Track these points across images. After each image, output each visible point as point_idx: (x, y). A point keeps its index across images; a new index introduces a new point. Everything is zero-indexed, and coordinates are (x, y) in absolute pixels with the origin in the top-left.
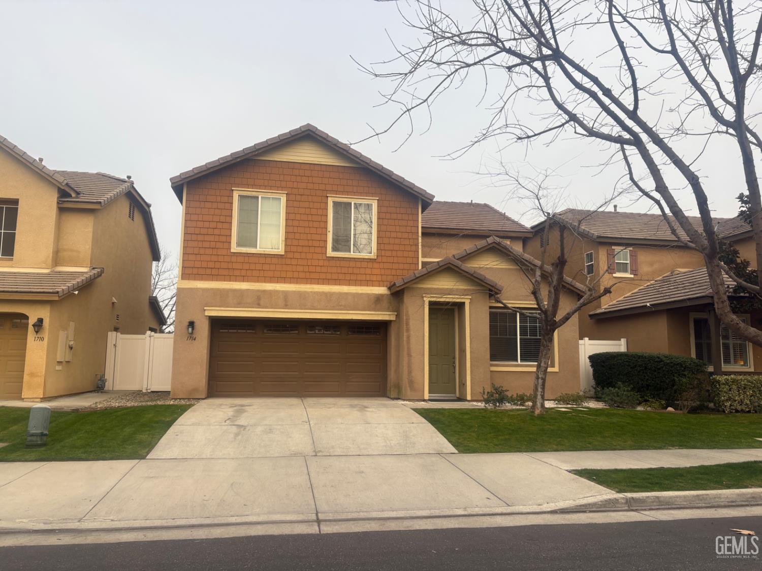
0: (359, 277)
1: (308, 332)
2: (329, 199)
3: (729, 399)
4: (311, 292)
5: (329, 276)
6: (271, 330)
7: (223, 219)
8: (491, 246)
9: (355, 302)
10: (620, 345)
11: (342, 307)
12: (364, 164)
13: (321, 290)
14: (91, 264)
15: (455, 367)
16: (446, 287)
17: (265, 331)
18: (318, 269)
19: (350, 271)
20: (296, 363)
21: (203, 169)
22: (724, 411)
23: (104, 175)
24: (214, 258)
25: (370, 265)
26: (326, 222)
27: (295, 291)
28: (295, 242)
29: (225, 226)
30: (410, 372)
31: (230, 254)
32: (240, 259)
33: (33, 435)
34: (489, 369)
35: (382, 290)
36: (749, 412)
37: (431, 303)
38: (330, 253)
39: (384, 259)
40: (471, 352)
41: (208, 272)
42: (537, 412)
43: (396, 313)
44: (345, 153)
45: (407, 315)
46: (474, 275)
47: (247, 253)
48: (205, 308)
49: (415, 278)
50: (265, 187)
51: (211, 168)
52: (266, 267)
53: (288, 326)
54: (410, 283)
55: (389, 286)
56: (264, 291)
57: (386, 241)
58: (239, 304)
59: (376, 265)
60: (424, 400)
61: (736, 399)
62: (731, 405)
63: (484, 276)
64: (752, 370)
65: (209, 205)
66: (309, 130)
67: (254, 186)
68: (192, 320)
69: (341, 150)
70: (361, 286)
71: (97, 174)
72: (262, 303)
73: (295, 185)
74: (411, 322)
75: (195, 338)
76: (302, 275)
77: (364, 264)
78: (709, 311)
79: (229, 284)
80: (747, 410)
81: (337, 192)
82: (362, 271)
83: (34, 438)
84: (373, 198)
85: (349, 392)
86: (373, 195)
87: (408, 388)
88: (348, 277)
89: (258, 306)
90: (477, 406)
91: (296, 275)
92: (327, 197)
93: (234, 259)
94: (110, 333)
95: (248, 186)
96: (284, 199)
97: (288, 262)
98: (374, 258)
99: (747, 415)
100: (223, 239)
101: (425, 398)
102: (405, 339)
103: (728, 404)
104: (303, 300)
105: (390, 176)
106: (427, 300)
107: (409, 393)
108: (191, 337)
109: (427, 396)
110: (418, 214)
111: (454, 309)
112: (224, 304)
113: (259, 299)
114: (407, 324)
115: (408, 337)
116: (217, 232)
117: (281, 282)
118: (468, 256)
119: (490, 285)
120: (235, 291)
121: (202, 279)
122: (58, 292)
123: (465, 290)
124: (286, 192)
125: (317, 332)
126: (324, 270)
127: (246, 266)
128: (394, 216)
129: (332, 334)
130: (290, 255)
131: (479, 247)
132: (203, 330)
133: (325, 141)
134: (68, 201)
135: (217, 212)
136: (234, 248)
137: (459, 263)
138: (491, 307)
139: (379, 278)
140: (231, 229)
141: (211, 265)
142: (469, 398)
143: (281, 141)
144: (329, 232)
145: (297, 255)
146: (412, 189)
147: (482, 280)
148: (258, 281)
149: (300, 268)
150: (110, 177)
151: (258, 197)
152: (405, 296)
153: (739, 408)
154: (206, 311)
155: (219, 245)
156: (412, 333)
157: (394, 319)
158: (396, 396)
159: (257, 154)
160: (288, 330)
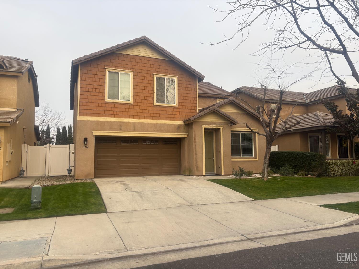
0: (170, 116)
1: (143, 143)
2: (154, 75)
3: (333, 171)
4: (147, 123)
5: (155, 115)
6: (124, 143)
7: (100, 84)
8: (231, 101)
9: (168, 128)
10: (276, 148)
11: (162, 131)
12: (172, 58)
13: (151, 122)
14: (17, 107)
15: (213, 159)
16: (212, 121)
17: (121, 143)
18: (150, 112)
19: (165, 112)
20: (138, 159)
21: (90, 57)
22: (331, 176)
23: (13, 58)
24: (97, 105)
25: (175, 110)
26: (153, 87)
27: (138, 123)
28: (138, 97)
29: (102, 87)
30: (196, 162)
31: (105, 103)
32: (110, 105)
33: (35, 203)
34: (231, 160)
35: (181, 123)
36: (341, 176)
37: (205, 129)
38: (155, 103)
39: (181, 107)
40: (223, 152)
41: (94, 112)
42: (265, 179)
43: (187, 134)
44: (162, 52)
45: (195, 135)
46: (225, 115)
47: (114, 102)
48: (93, 131)
49: (199, 116)
50: (122, 68)
51: (94, 56)
52: (124, 110)
53: (133, 140)
54: (197, 119)
55: (184, 121)
56: (123, 122)
57: (182, 98)
58: (111, 129)
59: (177, 110)
60: (203, 176)
61: (336, 170)
62: (334, 173)
63: (230, 116)
64: (331, 158)
65: (92, 76)
66: (145, 39)
67: (116, 67)
68: (86, 138)
69: (160, 51)
70: (170, 120)
71: (8, 57)
72: (122, 128)
73: (137, 67)
74: (197, 138)
75: (88, 147)
76: (142, 114)
77: (172, 110)
78: (321, 132)
79: (105, 118)
80: (340, 175)
81: (158, 72)
82: (171, 113)
83: (36, 205)
84: (175, 76)
85: (163, 173)
86: (175, 74)
87: (196, 170)
88: (164, 116)
89: (120, 130)
90: (230, 177)
91: (139, 114)
92: (153, 74)
93: (107, 105)
94: (23, 145)
95: (113, 67)
96: (132, 75)
97: (135, 107)
98: (176, 106)
99: (340, 177)
100: (101, 94)
101: (204, 175)
102: (194, 146)
103: (333, 173)
104: (143, 127)
105: (184, 65)
106: (204, 128)
107: (196, 172)
108: (86, 146)
109: (204, 174)
110: (196, 85)
111: (213, 132)
112: (102, 129)
113: (121, 126)
114: (195, 139)
115: (195, 146)
116: (97, 90)
117: (131, 118)
118: (221, 106)
119: (232, 120)
120: (108, 122)
121: (90, 116)
122: (10, 122)
123: (220, 122)
124: (133, 71)
125: (147, 143)
126: (152, 112)
127: (113, 109)
128: (185, 86)
129: (155, 144)
130: (136, 104)
131: (225, 102)
132: (92, 142)
133: (152, 46)
134: (3, 71)
135: (98, 80)
136: (107, 100)
137: (218, 109)
138: (232, 131)
139: (179, 116)
140: (105, 89)
141: (95, 108)
142: (223, 174)
143: (131, 44)
144: (155, 92)
145: (139, 104)
146: (194, 72)
147: (229, 118)
148: (120, 117)
149: (141, 111)
150: (17, 59)
151: (118, 73)
152: (194, 125)
153: (337, 174)
154: (93, 133)
155: (99, 98)
156: (197, 143)
157: (187, 137)
158: (188, 174)
159: (118, 50)
160: (133, 143)
